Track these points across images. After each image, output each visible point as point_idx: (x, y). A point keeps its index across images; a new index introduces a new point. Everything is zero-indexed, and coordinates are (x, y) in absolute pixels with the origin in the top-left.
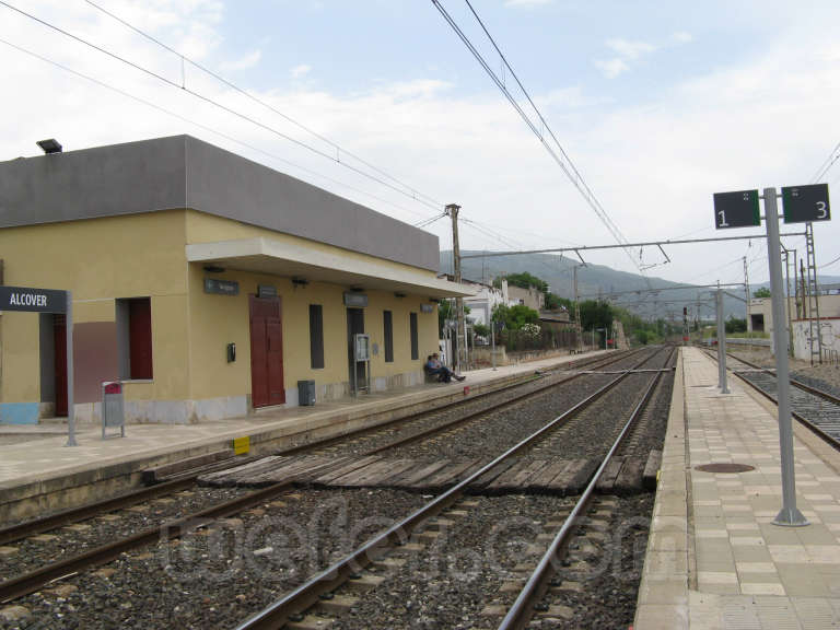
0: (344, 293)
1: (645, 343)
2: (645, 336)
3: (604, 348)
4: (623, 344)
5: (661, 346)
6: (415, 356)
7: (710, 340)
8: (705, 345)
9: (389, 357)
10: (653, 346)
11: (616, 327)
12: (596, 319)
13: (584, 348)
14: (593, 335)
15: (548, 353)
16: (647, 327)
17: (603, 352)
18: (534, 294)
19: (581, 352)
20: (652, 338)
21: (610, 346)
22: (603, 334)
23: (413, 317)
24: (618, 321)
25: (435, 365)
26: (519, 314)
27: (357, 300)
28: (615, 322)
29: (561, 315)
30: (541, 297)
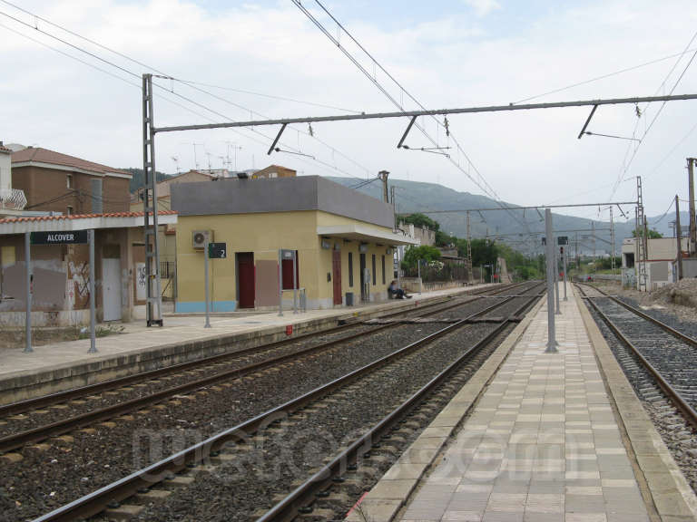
0: (359, 246)
1: (526, 278)
2: (526, 271)
3: (489, 282)
4: (506, 279)
5: (541, 281)
6: (384, 283)
7: (585, 276)
8: (581, 281)
9: (374, 283)
10: (533, 281)
11: (500, 263)
12: (483, 256)
13: (474, 282)
14: (481, 270)
15: (449, 284)
16: (528, 263)
17: (489, 285)
18: (426, 232)
19: (472, 285)
20: (533, 274)
21: (495, 281)
22: (489, 270)
23: (383, 257)
24: (502, 257)
25: (394, 288)
26: (426, 253)
27: (364, 249)
28: (499, 259)
29: (450, 252)
30: (433, 235)
